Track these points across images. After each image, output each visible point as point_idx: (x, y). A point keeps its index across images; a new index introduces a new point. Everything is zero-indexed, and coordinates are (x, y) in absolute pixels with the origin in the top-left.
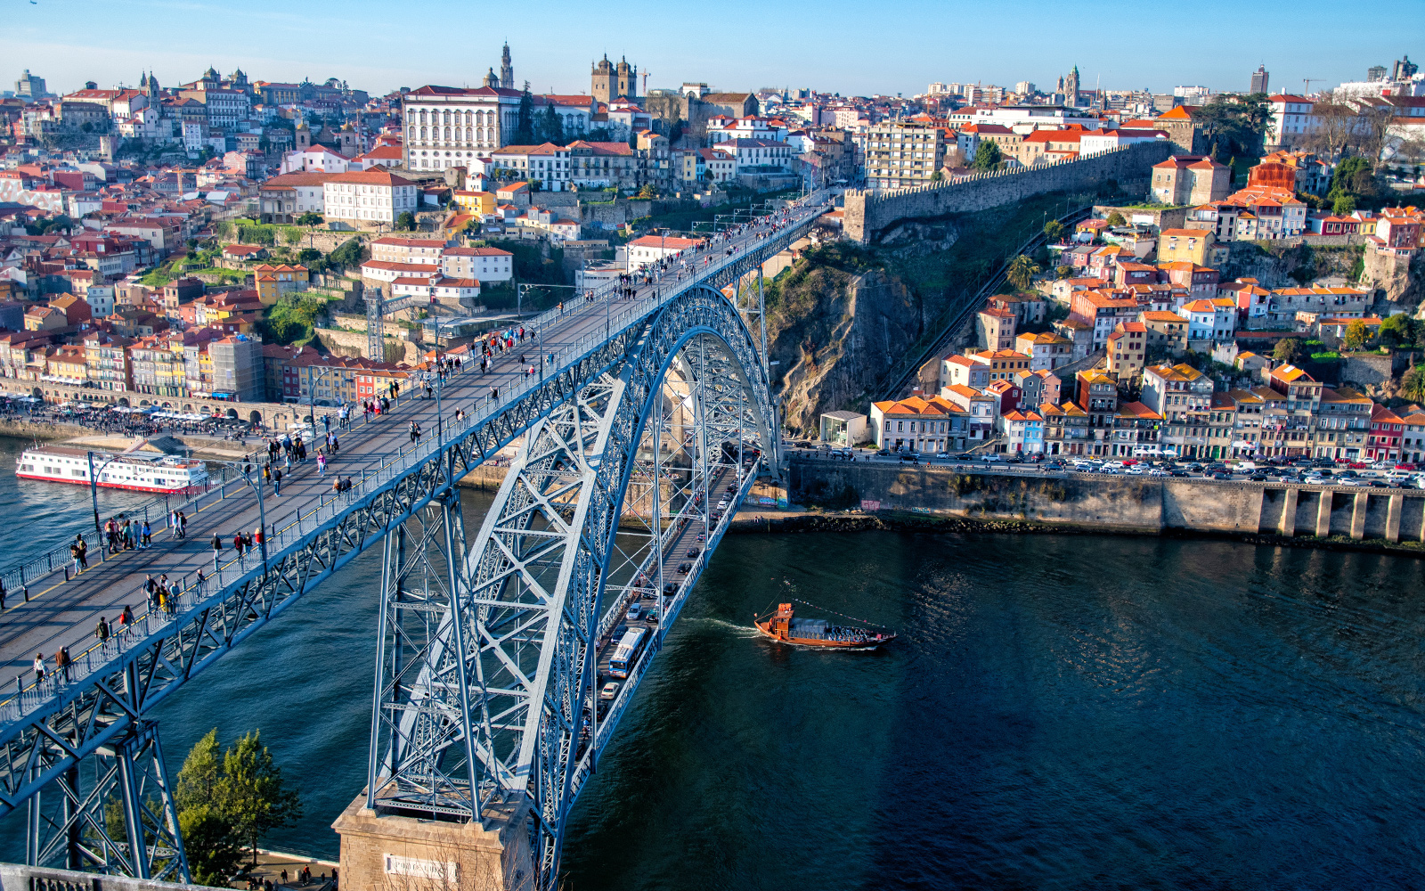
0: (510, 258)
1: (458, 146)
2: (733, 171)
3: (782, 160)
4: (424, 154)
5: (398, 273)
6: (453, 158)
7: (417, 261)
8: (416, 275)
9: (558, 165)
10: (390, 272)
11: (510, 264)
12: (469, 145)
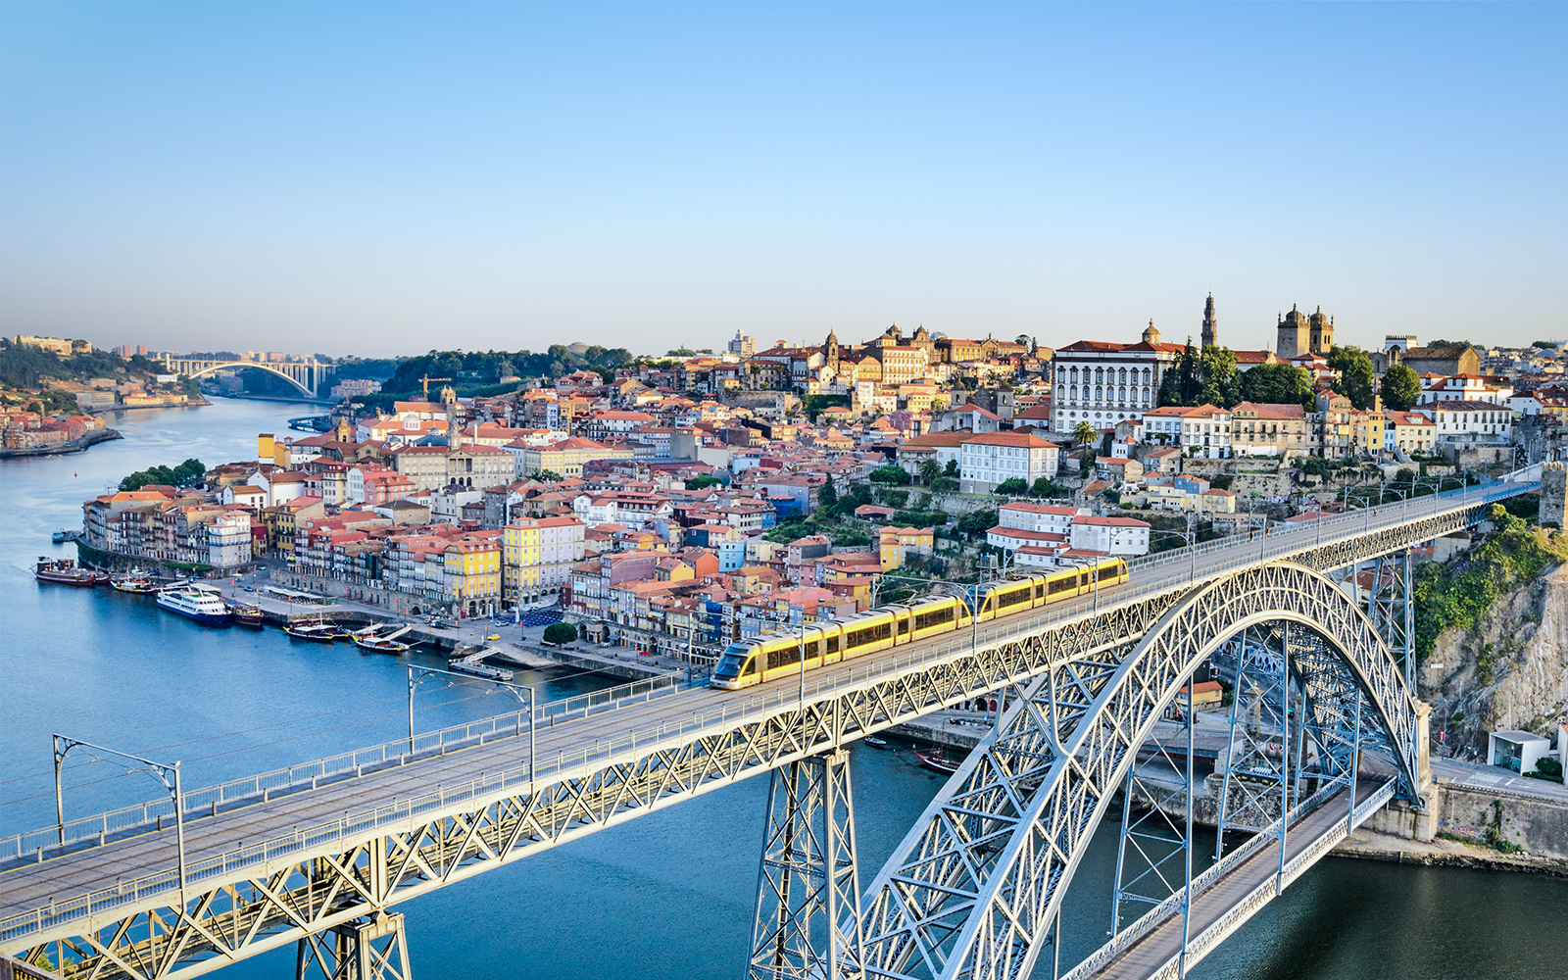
0: (1147, 530)
1: (1110, 407)
2: (1433, 438)
3: (1499, 427)
4: (1073, 414)
5: (1023, 542)
6: (1104, 420)
7: (1046, 529)
8: (1043, 544)
9: (1217, 429)
10: (1014, 540)
11: (1146, 537)
12: (1122, 405)
